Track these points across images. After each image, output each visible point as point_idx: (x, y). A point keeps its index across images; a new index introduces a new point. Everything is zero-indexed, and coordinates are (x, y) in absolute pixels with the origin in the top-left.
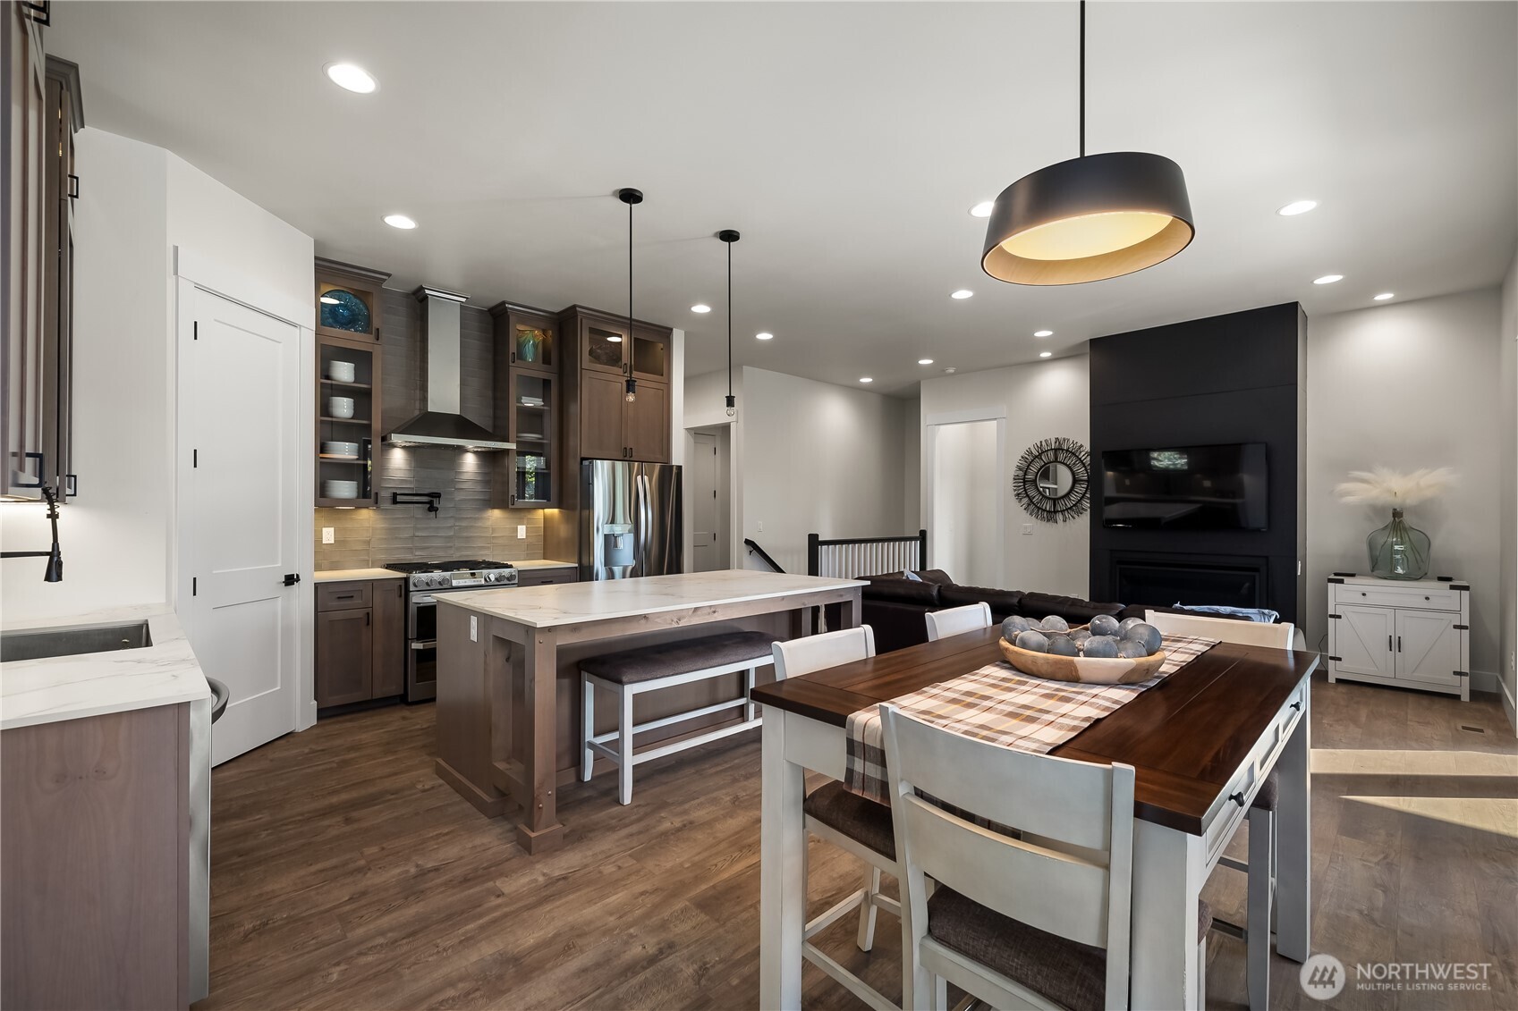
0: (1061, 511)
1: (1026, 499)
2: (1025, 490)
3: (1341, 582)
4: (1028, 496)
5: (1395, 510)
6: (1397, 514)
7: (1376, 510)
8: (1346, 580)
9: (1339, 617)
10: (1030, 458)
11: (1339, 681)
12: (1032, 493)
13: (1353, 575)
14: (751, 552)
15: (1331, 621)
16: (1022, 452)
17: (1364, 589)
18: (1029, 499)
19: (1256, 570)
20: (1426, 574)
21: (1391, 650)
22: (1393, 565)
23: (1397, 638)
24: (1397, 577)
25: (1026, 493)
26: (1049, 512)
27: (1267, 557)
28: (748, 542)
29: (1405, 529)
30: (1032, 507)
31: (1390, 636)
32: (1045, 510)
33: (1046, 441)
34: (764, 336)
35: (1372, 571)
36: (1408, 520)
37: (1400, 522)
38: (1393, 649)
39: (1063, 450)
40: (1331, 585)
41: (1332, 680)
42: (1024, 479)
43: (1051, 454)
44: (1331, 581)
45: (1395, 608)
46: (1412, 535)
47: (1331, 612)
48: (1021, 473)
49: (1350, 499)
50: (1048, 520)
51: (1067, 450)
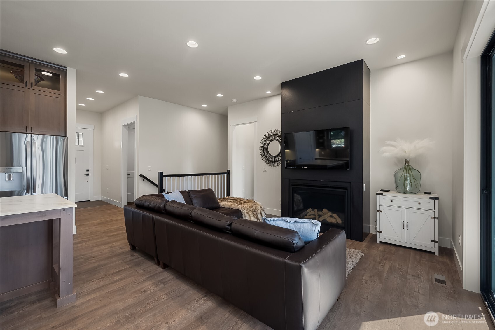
0: (277, 162)
1: (264, 156)
2: (264, 153)
3: (382, 194)
4: (265, 155)
5: (406, 160)
6: (407, 162)
7: (398, 160)
8: (384, 193)
9: (381, 212)
10: (266, 139)
11: (381, 242)
12: (266, 154)
13: (388, 191)
14: (143, 180)
15: (378, 213)
16: (263, 136)
17: (392, 198)
18: (265, 156)
19: (346, 189)
20: (419, 191)
21: (403, 228)
22: (405, 186)
23: (406, 223)
24: (406, 192)
25: (264, 154)
26: (273, 162)
27: (350, 183)
28: (141, 175)
29: (410, 169)
30: (266, 160)
31: (403, 222)
32: (271, 161)
33: (271, 131)
34: (124, 75)
35: (396, 189)
36: (411, 164)
37: (408, 166)
38: (404, 228)
39: (277, 135)
40: (378, 196)
41: (378, 242)
42: (263, 148)
43: (273, 137)
44: (378, 194)
45: (406, 208)
46: (414, 172)
47: (378, 209)
48: (262, 145)
49: (386, 155)
50: (272, 166)
51: (279, 135)
